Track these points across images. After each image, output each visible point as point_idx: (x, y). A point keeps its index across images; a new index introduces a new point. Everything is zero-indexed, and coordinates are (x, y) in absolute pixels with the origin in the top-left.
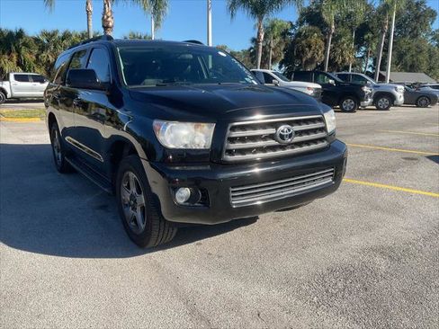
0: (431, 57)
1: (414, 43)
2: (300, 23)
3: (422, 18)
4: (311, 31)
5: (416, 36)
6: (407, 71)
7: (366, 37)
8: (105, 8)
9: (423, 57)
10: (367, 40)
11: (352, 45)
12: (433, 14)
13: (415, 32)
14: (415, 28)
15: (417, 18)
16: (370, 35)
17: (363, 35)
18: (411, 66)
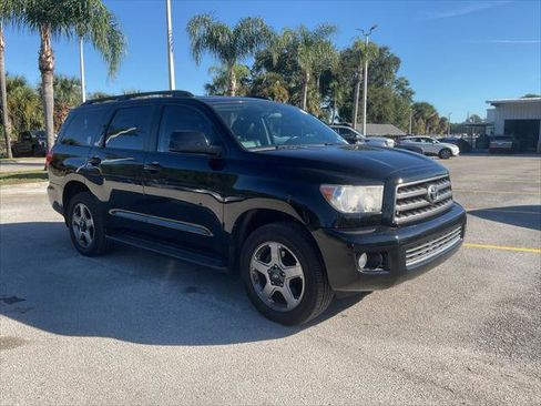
0: (397, 106)
1: (381, 93)
2: (258, 68)
3: (387, 66)
4: (273, 78)
5: (382, 84)
6: (375, 122)
7: (331, 85)
8: (42, 46)
9: (389, 107)
10: (333, 90)
11: (318, 95)
12: (397, 62)
13: (380, 80)
14: (381, 76)
15: (382, 65)
16: (336, 83)
17: (328, 83)
18: (378, 118)
